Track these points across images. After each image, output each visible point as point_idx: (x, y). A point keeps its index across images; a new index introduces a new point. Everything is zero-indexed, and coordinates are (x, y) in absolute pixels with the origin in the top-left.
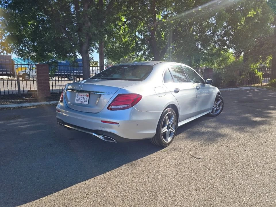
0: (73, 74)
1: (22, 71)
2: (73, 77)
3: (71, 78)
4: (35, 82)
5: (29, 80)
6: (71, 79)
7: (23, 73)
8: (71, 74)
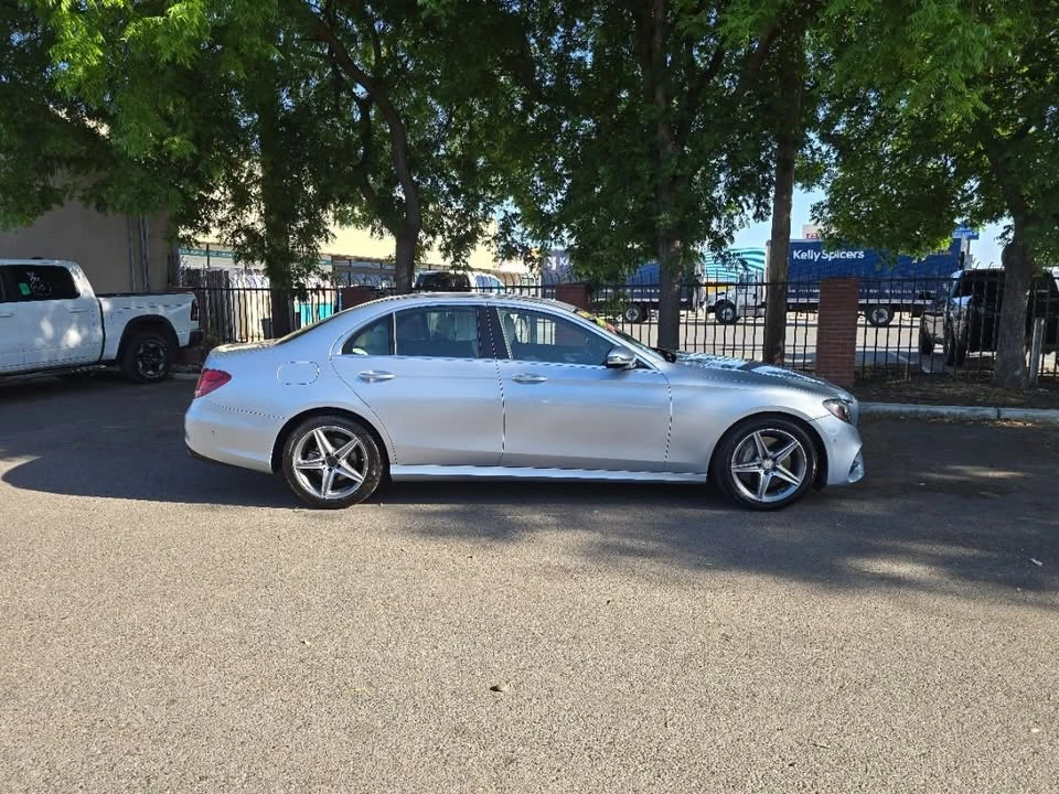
0: (887, 301)
1: (717, 294)
2: (886, 313)
3: (880, 315)
4: (760, 330)
5: (734, 322)
6: (880, 321)
7: (720, 298)
8: (882, 301)
